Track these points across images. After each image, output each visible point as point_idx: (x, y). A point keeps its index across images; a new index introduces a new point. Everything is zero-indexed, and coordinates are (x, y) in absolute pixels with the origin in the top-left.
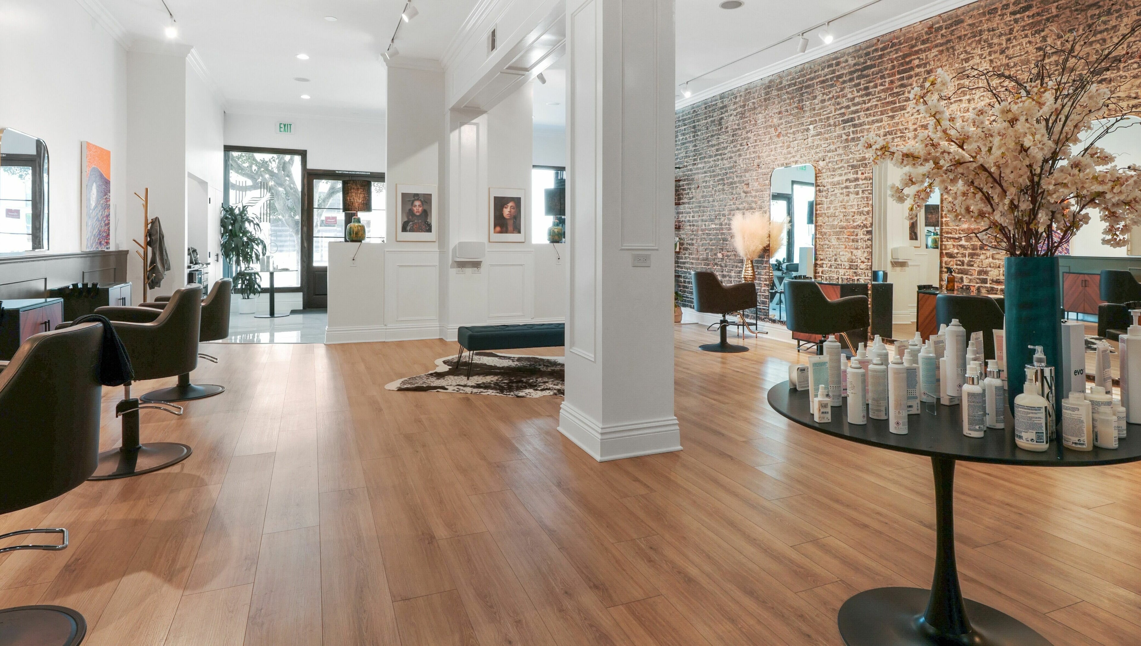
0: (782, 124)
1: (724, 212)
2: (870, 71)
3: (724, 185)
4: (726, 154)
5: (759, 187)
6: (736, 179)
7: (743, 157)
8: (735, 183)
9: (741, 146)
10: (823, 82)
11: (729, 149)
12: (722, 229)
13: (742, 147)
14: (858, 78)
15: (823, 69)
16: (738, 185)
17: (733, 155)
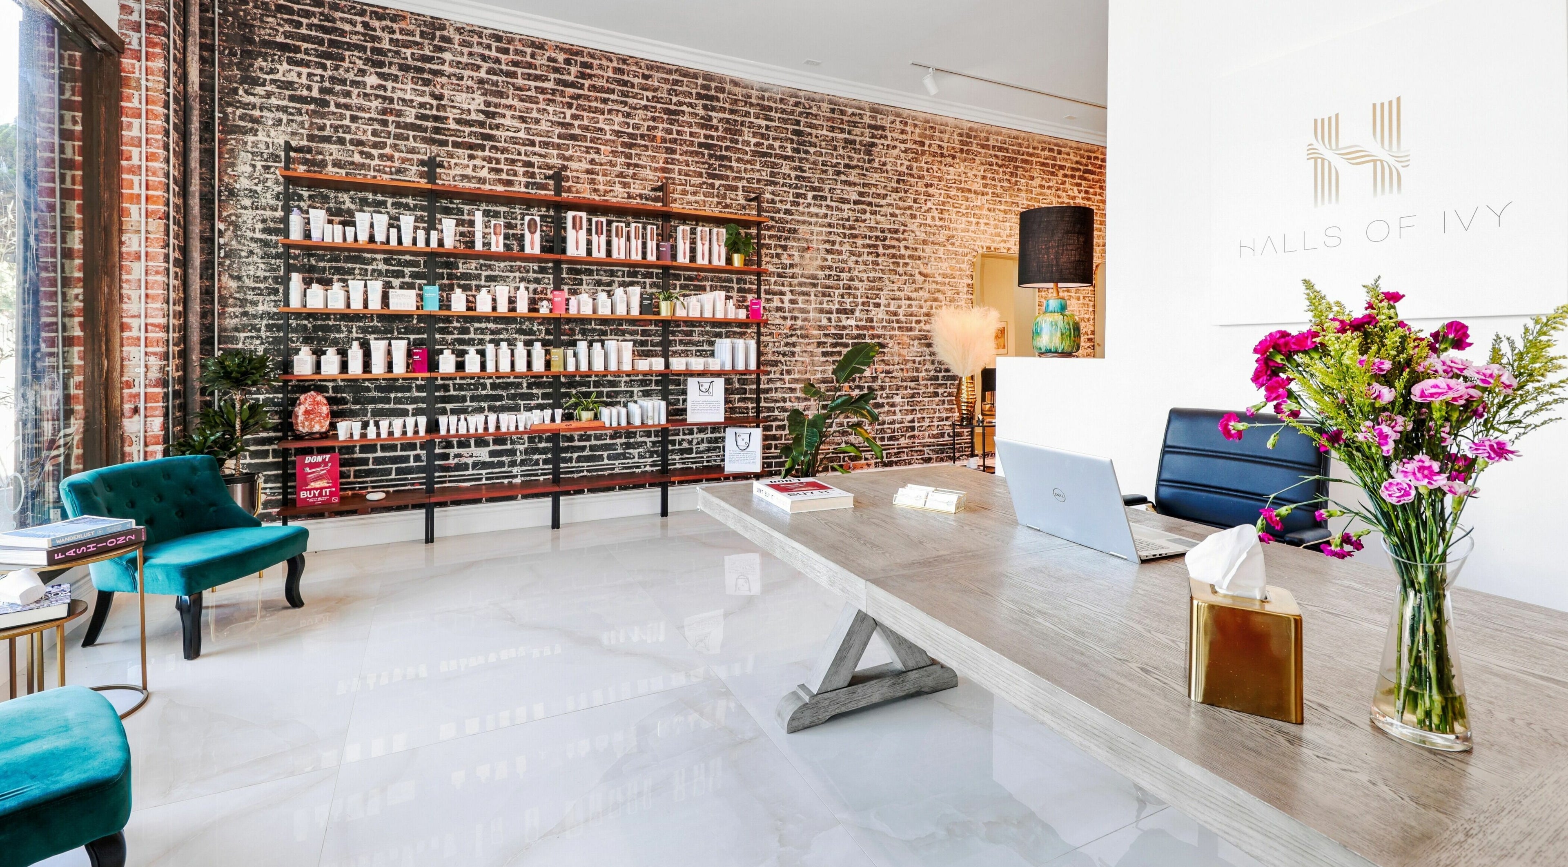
0: (987, 194)
1: (877, 300)
2: (1091, 177)
3: (878, 255)
4: (882, 206)
5: (949, 271)
6: (903, 251)
7: (918, 220)
8: (902, 257)
9: (915, 201)
10: (1043, 164)
11: (888, 200)
12: (873, 328)
13: (916, 205)
14: (1080, 178)
15: (1043, 149)
16: (907, 261)
17: (897, 212)
